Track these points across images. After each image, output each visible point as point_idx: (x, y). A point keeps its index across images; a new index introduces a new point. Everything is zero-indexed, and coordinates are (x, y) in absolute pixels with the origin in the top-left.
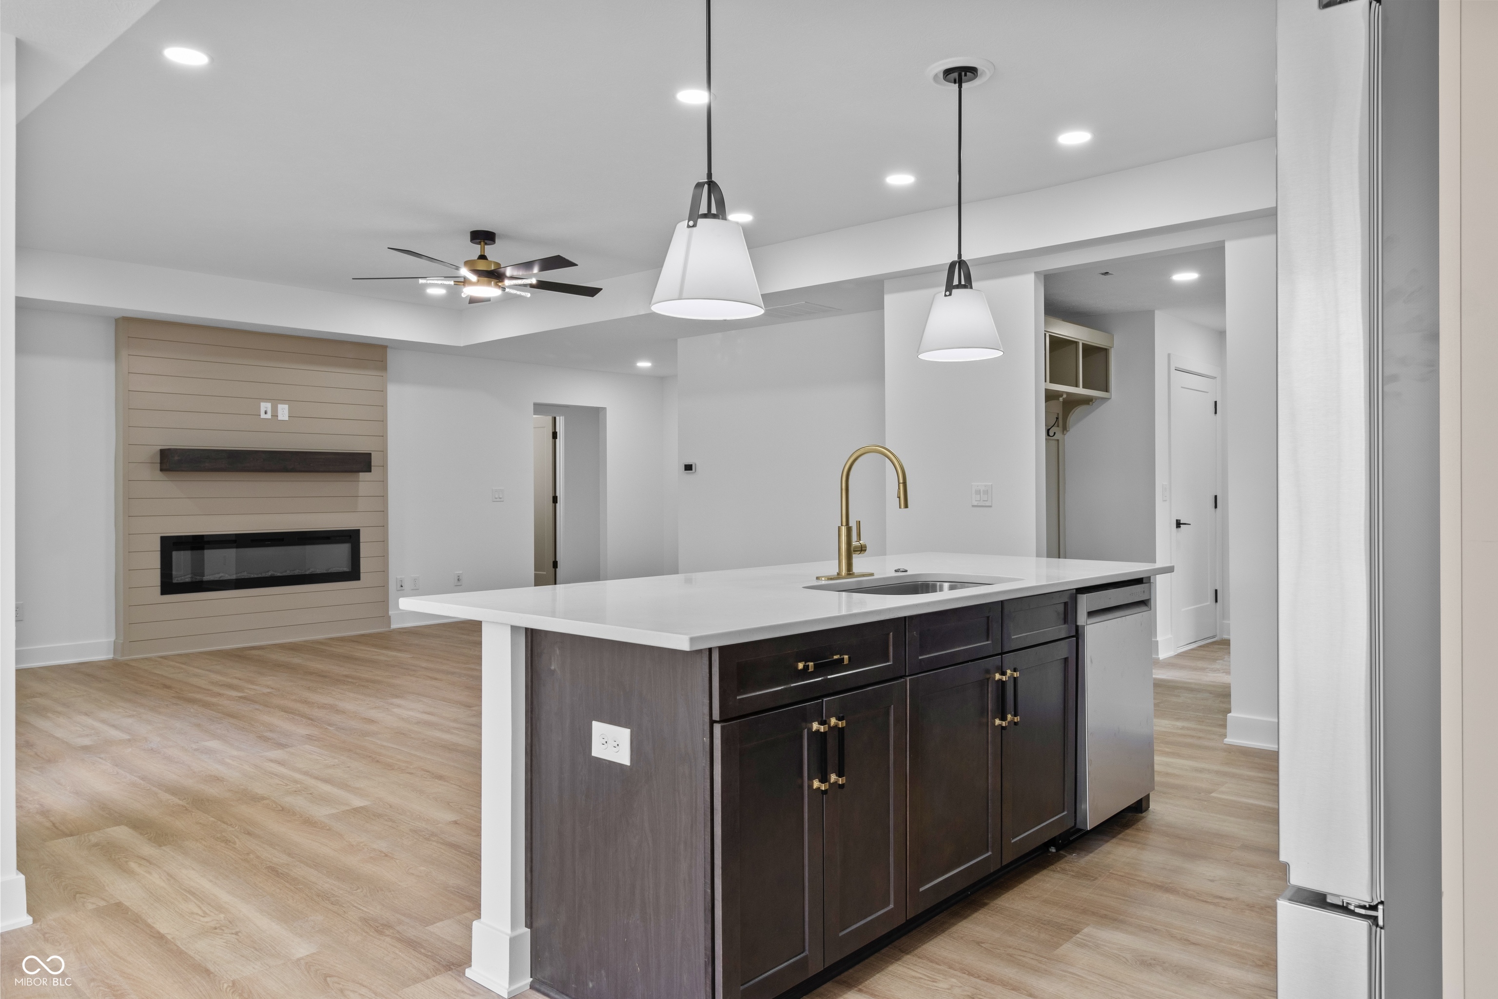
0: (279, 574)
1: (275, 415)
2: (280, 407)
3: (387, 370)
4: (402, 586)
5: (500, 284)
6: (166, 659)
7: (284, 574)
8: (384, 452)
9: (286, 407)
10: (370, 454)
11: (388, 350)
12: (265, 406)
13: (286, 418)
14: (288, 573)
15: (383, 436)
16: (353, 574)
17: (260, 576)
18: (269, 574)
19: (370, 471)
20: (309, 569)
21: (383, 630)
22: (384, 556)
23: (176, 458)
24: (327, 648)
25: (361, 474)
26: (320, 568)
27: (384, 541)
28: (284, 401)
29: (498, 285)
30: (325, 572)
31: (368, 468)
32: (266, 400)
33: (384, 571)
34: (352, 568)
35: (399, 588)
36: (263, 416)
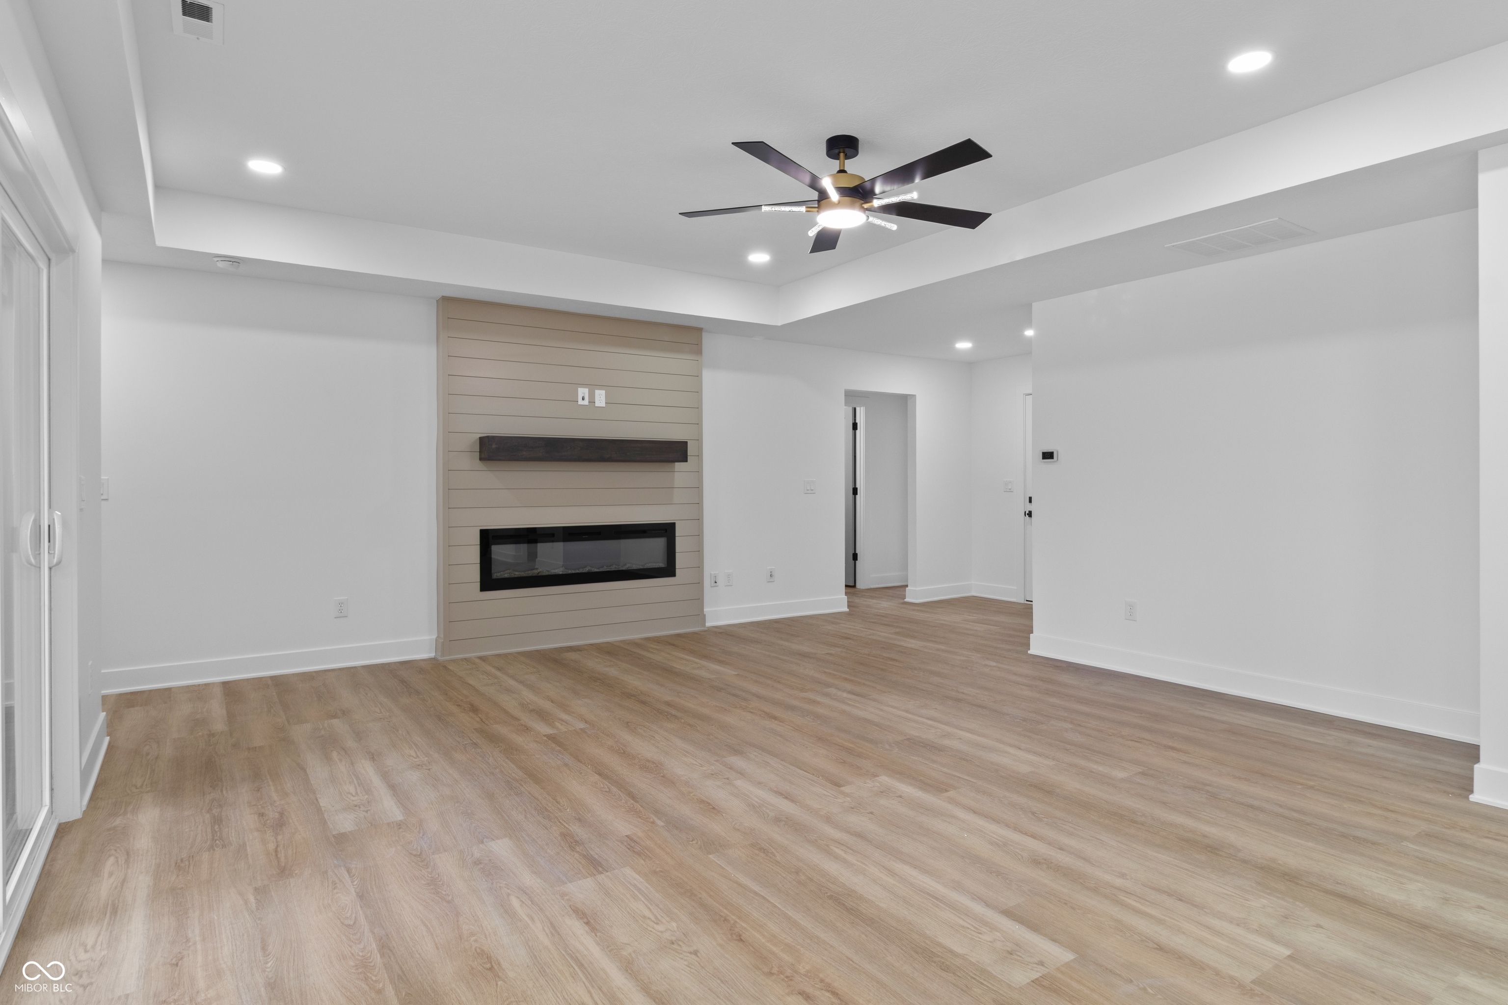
0: (596, 570)
1: (592, 401)
2: (597, 392)
3: (702, 353)
4: (716, 582)
5: (866, 206)
6: (484, 661)
7: (601, 570)
8: (699, 441)
9: (603, 392)
10: (686, 443)
11: (704, 334)
12: (583, 392)
13: (604, 405)
14: (605, 569)
15: (698, 424)
16: (668, 570)
17: (577, 571)
18: (586, 570)
19: (686, 461)
20: (625, 565)
21: (698, 629)
22: (699, 551)
23: (494, 446)
24: (645, 653)
25: (677, 464)
26: (635, 564)
27: (699, 536)
28: (601, 386)
29: (863, 208)
30: (641, 567)
31: (684, 459)
32: (583, 385)
33: (699, 567)
34: (667, 564)
35: (713, 584)
36: (581, 402)
